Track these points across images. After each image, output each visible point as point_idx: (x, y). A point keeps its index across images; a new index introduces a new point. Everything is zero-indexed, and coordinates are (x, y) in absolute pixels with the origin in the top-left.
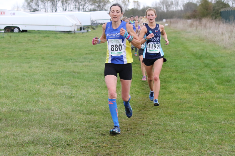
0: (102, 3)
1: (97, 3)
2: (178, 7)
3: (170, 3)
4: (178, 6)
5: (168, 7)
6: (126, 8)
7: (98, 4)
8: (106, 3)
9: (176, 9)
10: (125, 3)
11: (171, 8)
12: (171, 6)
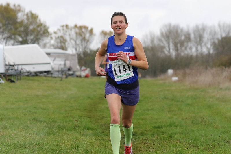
0: (31, 34)
1: (20, 35)
2: (201, 47)
3: (183, 38)
4: (203, 44)
5: (179, 45)
6: (85, 47)
7: (22, 38)
8: (39, 36)
9: (197, 50)
10: (83, 36)
11: (186, 48)
12: (185, 44)
